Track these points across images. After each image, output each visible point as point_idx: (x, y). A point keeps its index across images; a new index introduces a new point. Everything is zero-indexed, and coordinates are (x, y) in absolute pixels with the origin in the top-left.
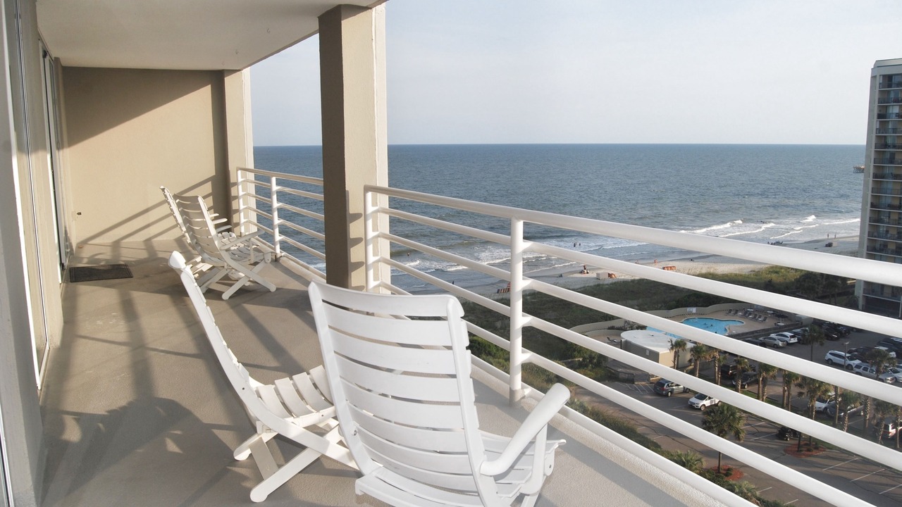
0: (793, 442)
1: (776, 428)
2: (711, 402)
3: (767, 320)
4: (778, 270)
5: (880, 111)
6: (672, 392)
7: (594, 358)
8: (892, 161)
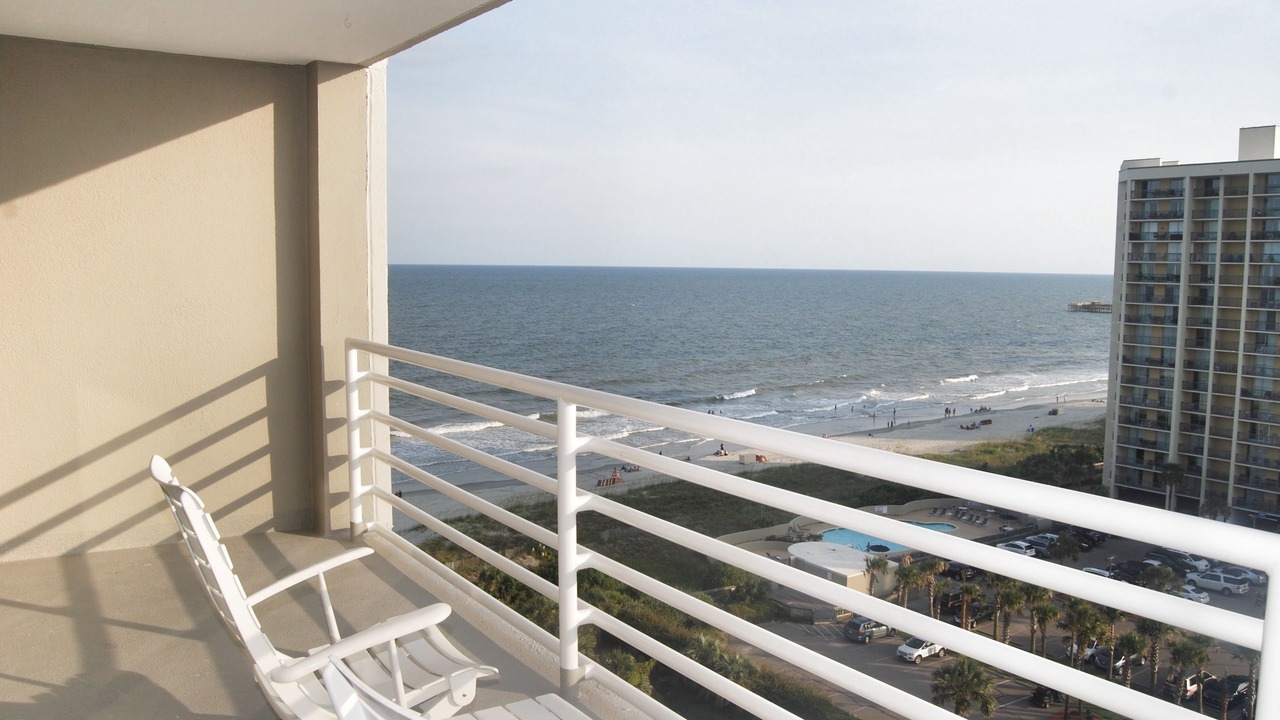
0: (1055, 710)
1: (1028, 688)
2: (930, 651)
3: (988, 523)
4: (992, 449)
5: (1132, 229)
6: (870, 637)
7: (753, 586)
8: (1149, 297)
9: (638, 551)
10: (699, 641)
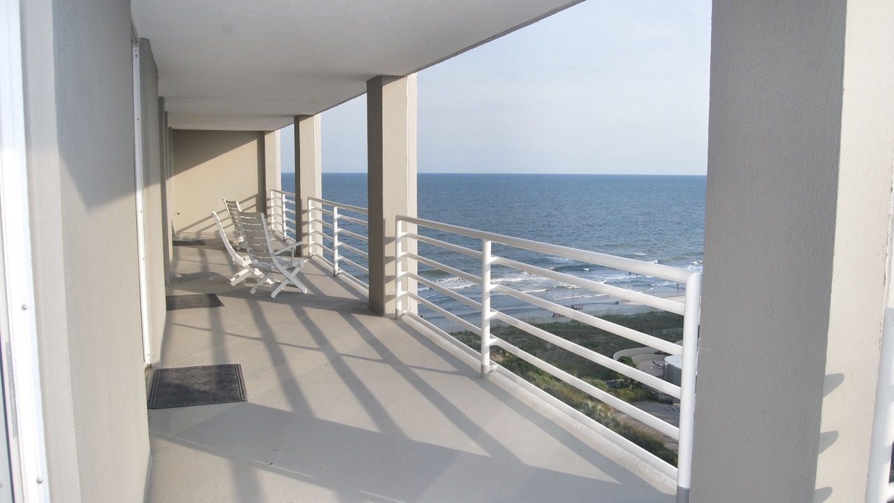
9: (569, 357)
10: (587, 405)
